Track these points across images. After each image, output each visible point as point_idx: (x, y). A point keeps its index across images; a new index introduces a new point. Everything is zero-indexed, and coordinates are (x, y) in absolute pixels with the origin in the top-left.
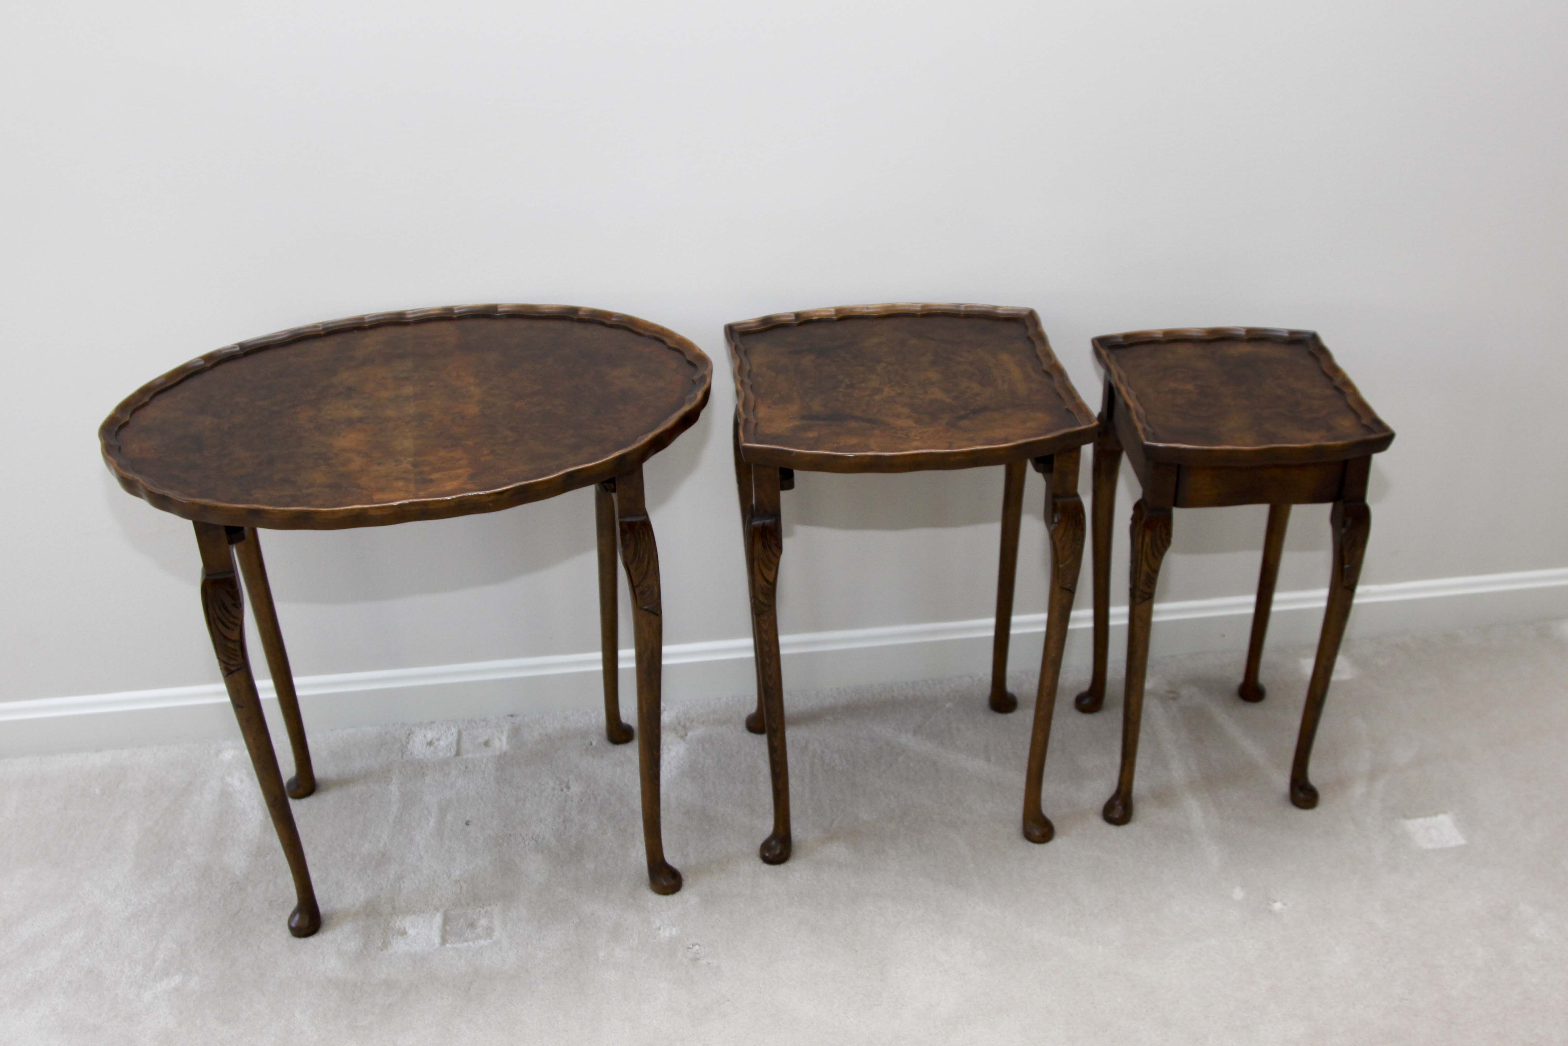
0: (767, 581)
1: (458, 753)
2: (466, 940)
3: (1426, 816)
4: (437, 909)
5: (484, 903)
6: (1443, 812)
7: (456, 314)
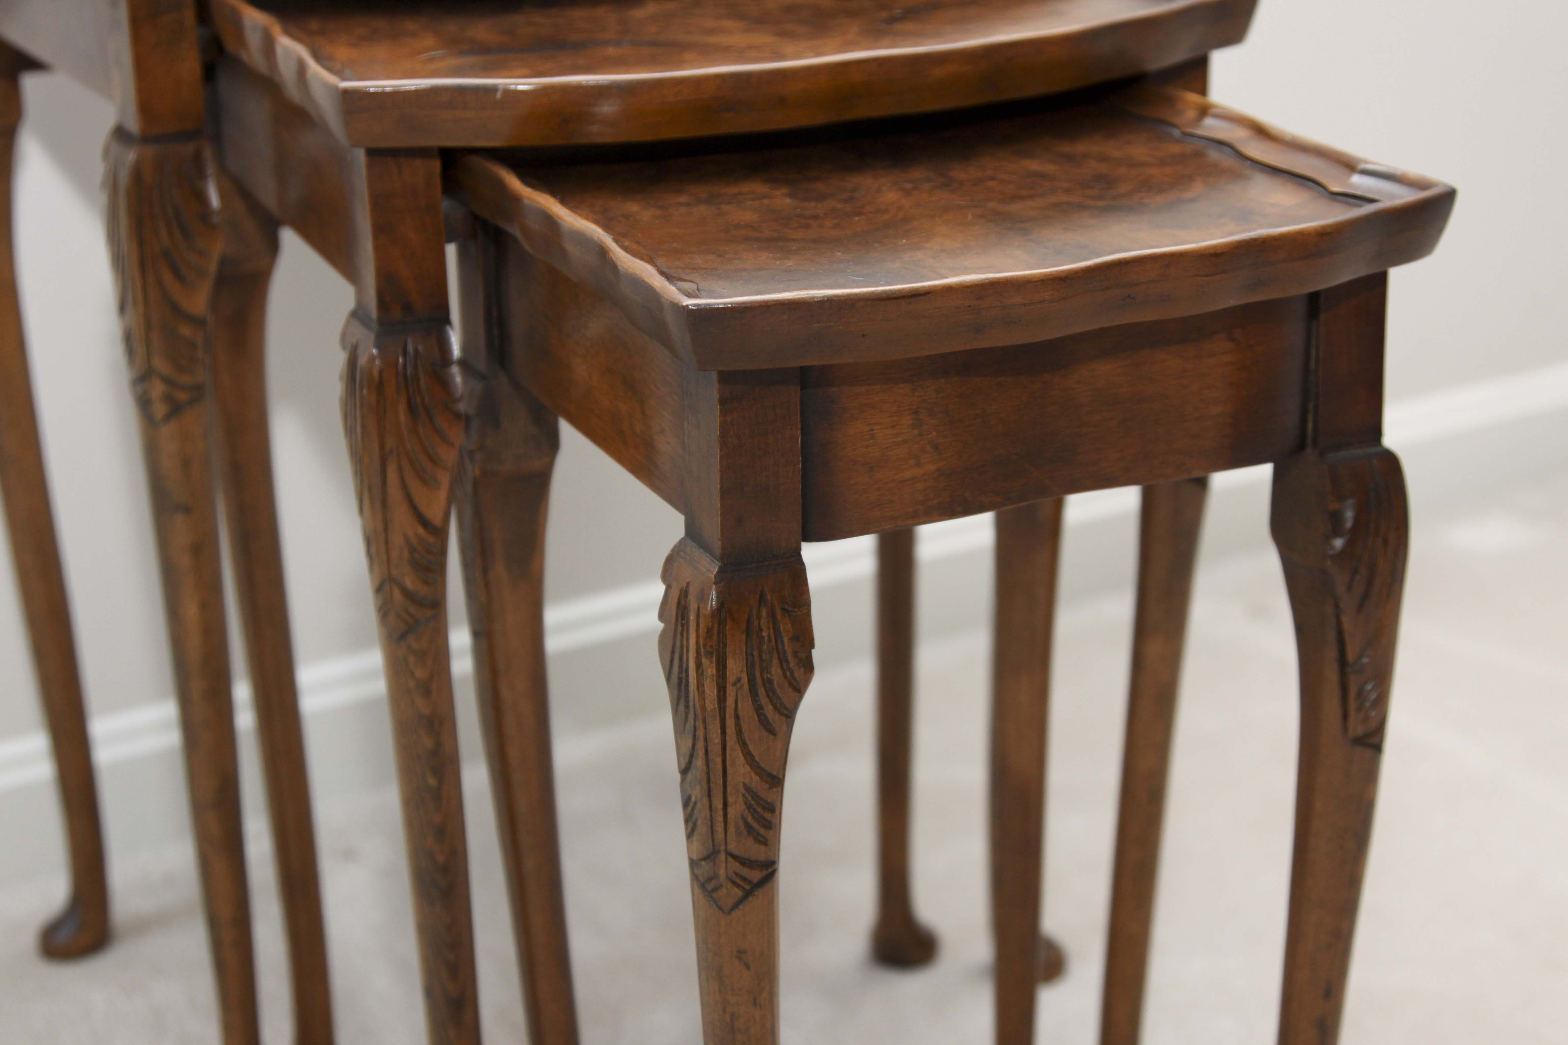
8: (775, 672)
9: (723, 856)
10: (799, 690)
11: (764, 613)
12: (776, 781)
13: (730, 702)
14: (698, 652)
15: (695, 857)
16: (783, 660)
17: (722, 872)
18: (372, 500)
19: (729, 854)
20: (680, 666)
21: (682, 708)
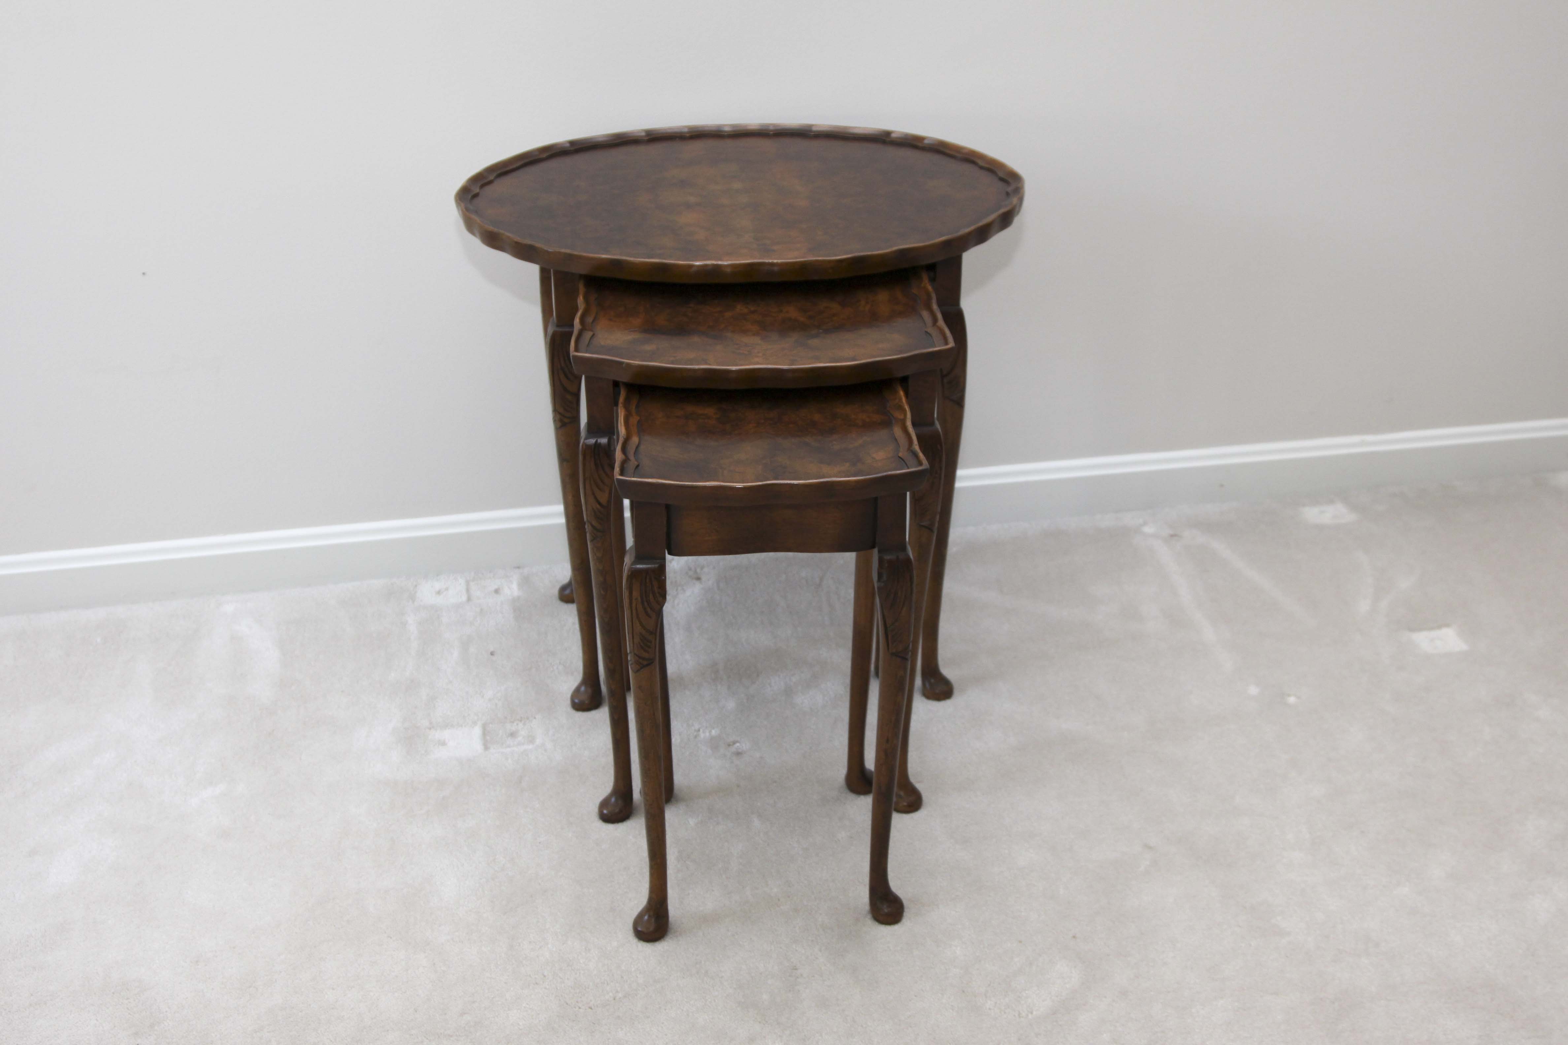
0: (600, 503)
1: (469, 599)
2: (509, 746)
3: (1432, 629)
4: (475, 723)
5: (521, 718)
6: (1447, 625)
7: (771, 131)
8: (651, 597)
9: (633, 654)
11: (648, 578)
12: (652, 633)
17: (633, 659)
19: (635, 654)
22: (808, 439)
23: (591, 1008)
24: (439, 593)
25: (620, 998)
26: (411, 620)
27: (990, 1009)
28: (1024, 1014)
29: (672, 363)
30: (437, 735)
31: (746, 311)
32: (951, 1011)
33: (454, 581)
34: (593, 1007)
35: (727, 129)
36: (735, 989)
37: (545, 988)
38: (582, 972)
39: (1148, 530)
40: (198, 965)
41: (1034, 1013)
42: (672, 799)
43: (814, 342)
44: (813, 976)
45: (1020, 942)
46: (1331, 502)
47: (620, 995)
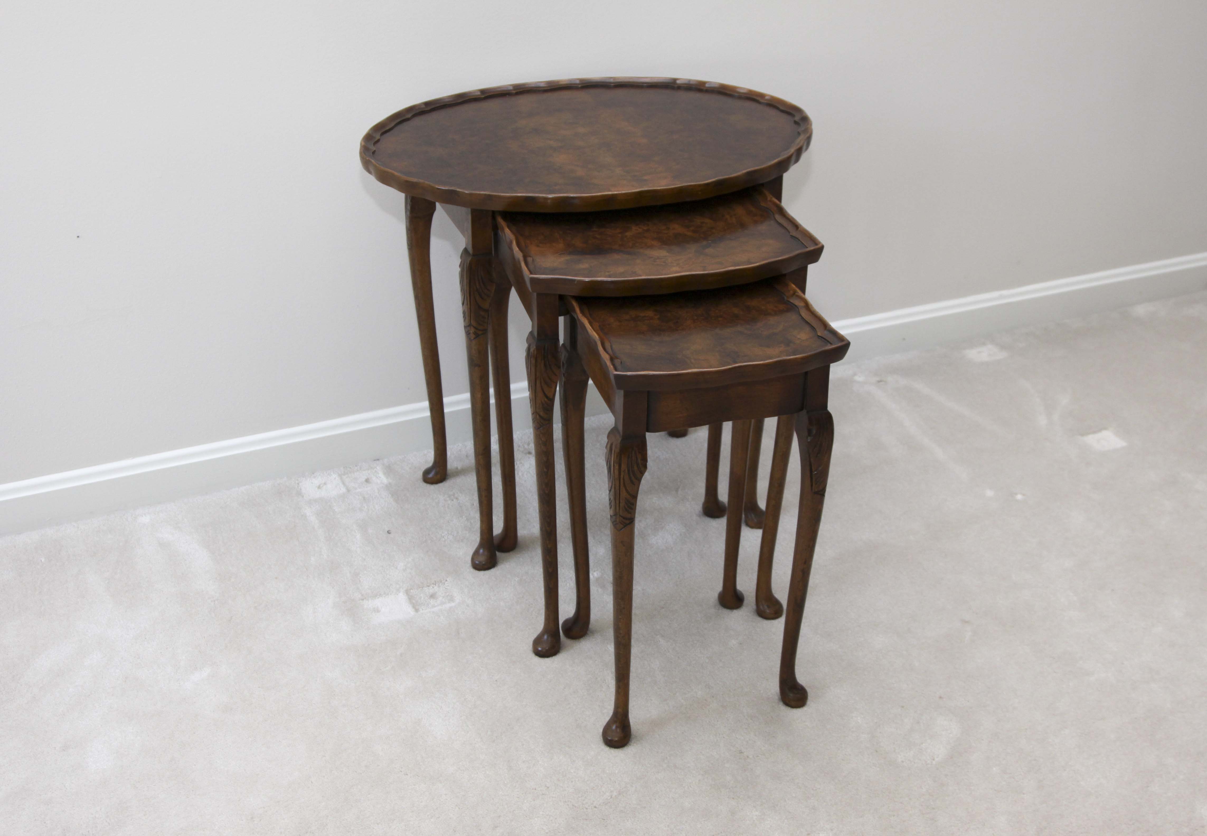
0: (547, 397)
1: (348, 490)
2: (434, 606)
3: (1095, 432)
4: (398, 590)
5: (435, 582)
6: (1105, 429)
7: (579, 84)
8: (636, 468)
9: (618, 516)
10: (642, 473)
11: (633, 452)
12: (635, 497)
13: (622, 476)
14: (614, 462)
15: (611, 515)
16: (638, 464)
17: (618, 520)
18: (532, 389)
19: (620, 516)
20: (610, 464)
21: (609, 475)
22: (739, 328)
23: (595, 807)
24: (319, 487)
25: (616, 796)
26: (308, 512)
27: (903, 762)
28: (929, 762)
29: (610, 277)
30: (369, 604)
31: (640, 230)
32: (874, 767)
33: (329, 476)
34: (597, 806)
35: (542, 85)
36: (703, 775)
37: (553, 797)
38: (577, 780)
39: (859, 378)
40: (254, 821)
41: (936, 759)
42: (588, 632)
43: (710, 251)
44: (758, 756)
45: (903, 707)
46: (984, 344)
47: (615, 794)
